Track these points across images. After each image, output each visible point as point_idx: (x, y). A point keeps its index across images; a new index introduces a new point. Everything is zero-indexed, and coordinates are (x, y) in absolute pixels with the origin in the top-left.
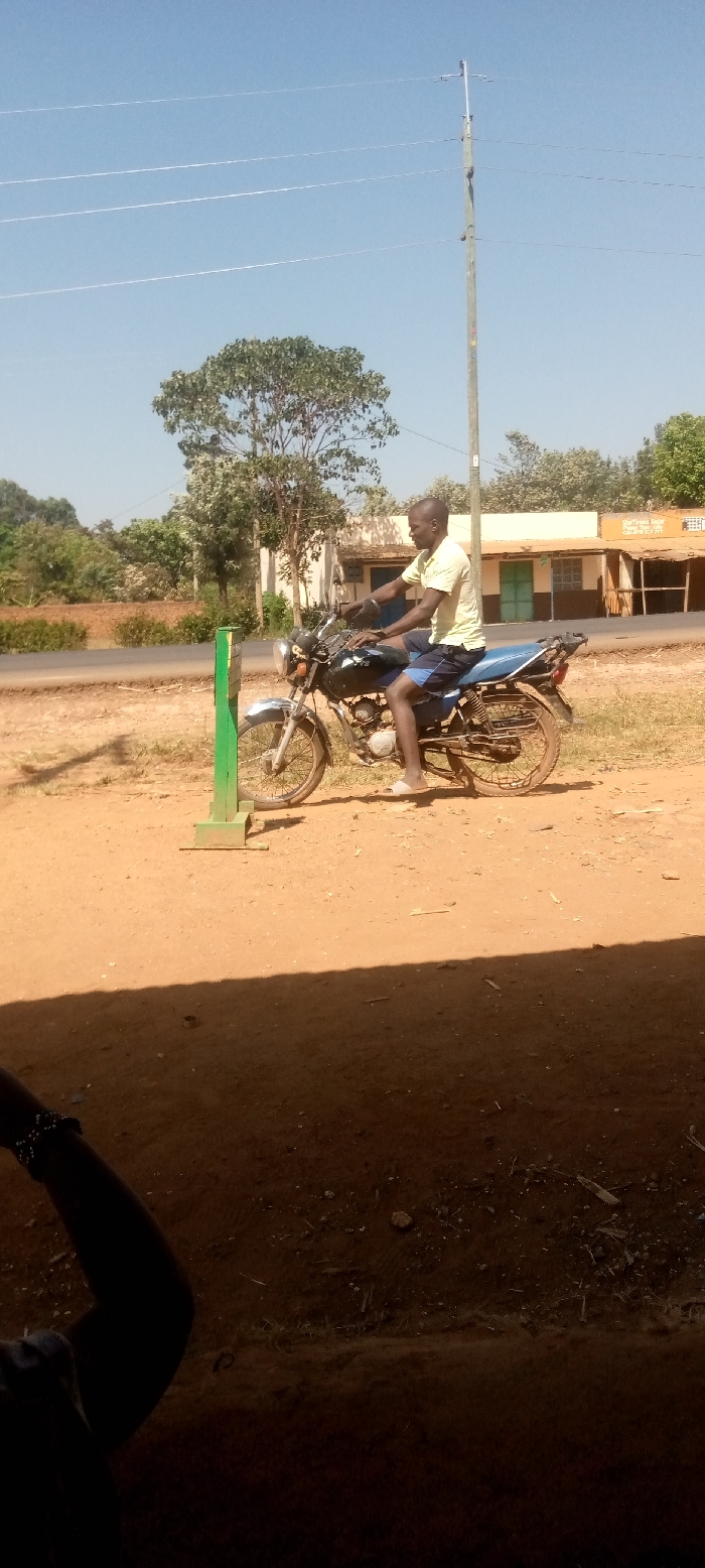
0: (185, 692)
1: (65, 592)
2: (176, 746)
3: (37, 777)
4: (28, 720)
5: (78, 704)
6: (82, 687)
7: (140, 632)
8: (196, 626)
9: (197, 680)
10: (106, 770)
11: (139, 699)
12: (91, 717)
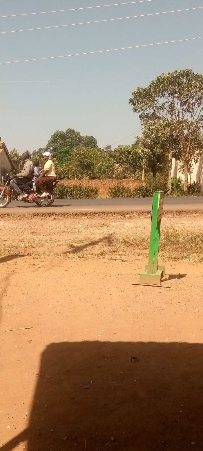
0: (137, 218)
1: (90, 174)
2: (132, 240)
3: (76, 250)
4: (73, 226)
5: (93, 220)
6: (95, 214)
7: (119, 192)
8: (142, 190)
9: (142, 213)
10: (102, 249)
11: (118, 220)
12: (97, 227)
